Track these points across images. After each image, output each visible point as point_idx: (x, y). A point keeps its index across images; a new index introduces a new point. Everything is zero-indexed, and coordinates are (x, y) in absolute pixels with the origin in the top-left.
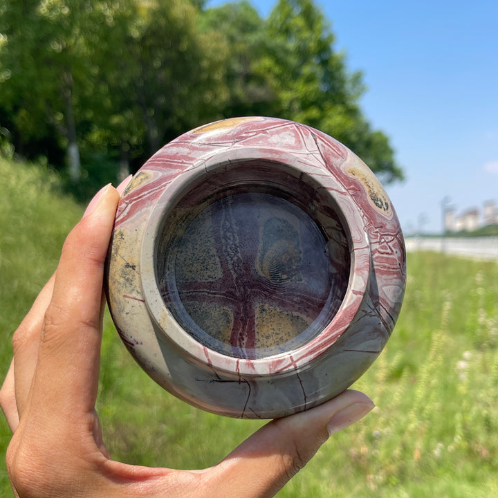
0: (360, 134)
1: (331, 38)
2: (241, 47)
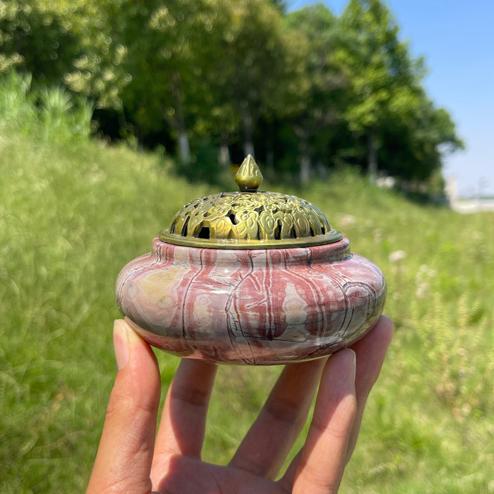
0: (425, 113)
1: (396, 29)
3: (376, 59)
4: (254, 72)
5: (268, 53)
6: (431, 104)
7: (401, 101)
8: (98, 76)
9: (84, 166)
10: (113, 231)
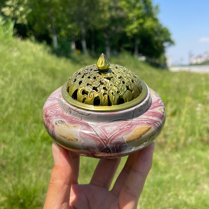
0: (159, 29)
3: (138, 5)
4: (86, 9)
6: (161, 25)
7: (149, 23)
8: (17, 9)
9: (11, 49)
10: (23, 77)
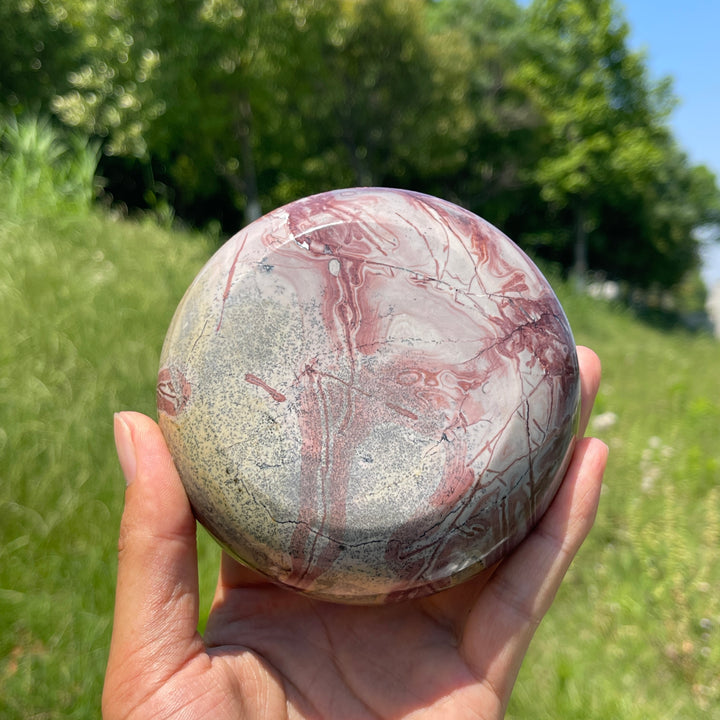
1: (624, 29)
2: (491, 51)
3: (588, 79)
4: (380, 98)
5: (403, 66)
6: (683, 158)
7: (632, 152)
8: (110, 100)
9: (82, 254)
10: (124, 368)
